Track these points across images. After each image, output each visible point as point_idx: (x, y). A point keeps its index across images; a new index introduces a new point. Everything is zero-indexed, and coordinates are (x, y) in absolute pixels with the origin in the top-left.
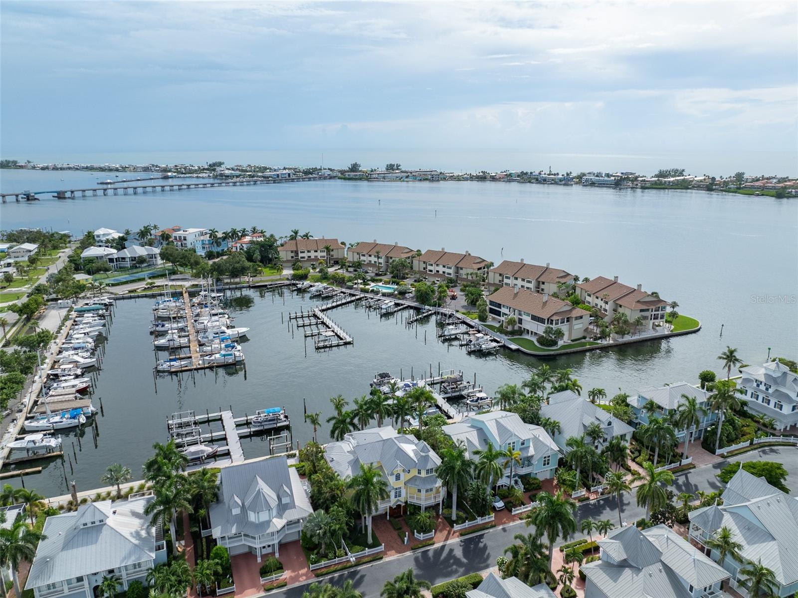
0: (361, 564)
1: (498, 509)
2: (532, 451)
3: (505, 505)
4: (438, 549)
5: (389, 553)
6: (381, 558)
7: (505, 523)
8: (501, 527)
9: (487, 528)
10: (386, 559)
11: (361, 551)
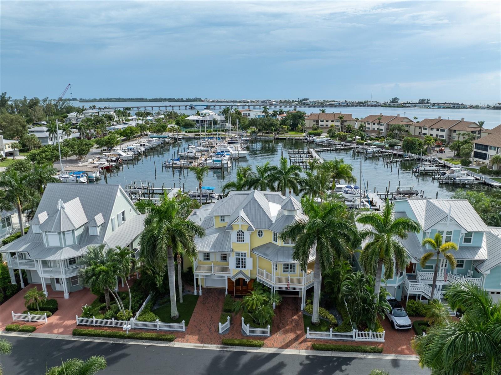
0: (137, 339)
1: (397, 328)
2: (482, 254)
3: (413, 325)
4: (261, 356)
5: (188, 337)
6: (170, 340)
7: (402, 352)
8: (391, 357)
9: (365, 351)
10: (177, 344)
11: (151, 321)
